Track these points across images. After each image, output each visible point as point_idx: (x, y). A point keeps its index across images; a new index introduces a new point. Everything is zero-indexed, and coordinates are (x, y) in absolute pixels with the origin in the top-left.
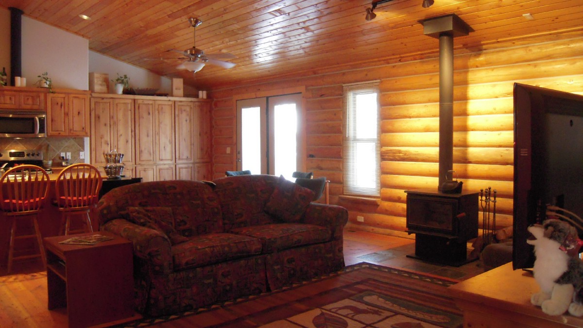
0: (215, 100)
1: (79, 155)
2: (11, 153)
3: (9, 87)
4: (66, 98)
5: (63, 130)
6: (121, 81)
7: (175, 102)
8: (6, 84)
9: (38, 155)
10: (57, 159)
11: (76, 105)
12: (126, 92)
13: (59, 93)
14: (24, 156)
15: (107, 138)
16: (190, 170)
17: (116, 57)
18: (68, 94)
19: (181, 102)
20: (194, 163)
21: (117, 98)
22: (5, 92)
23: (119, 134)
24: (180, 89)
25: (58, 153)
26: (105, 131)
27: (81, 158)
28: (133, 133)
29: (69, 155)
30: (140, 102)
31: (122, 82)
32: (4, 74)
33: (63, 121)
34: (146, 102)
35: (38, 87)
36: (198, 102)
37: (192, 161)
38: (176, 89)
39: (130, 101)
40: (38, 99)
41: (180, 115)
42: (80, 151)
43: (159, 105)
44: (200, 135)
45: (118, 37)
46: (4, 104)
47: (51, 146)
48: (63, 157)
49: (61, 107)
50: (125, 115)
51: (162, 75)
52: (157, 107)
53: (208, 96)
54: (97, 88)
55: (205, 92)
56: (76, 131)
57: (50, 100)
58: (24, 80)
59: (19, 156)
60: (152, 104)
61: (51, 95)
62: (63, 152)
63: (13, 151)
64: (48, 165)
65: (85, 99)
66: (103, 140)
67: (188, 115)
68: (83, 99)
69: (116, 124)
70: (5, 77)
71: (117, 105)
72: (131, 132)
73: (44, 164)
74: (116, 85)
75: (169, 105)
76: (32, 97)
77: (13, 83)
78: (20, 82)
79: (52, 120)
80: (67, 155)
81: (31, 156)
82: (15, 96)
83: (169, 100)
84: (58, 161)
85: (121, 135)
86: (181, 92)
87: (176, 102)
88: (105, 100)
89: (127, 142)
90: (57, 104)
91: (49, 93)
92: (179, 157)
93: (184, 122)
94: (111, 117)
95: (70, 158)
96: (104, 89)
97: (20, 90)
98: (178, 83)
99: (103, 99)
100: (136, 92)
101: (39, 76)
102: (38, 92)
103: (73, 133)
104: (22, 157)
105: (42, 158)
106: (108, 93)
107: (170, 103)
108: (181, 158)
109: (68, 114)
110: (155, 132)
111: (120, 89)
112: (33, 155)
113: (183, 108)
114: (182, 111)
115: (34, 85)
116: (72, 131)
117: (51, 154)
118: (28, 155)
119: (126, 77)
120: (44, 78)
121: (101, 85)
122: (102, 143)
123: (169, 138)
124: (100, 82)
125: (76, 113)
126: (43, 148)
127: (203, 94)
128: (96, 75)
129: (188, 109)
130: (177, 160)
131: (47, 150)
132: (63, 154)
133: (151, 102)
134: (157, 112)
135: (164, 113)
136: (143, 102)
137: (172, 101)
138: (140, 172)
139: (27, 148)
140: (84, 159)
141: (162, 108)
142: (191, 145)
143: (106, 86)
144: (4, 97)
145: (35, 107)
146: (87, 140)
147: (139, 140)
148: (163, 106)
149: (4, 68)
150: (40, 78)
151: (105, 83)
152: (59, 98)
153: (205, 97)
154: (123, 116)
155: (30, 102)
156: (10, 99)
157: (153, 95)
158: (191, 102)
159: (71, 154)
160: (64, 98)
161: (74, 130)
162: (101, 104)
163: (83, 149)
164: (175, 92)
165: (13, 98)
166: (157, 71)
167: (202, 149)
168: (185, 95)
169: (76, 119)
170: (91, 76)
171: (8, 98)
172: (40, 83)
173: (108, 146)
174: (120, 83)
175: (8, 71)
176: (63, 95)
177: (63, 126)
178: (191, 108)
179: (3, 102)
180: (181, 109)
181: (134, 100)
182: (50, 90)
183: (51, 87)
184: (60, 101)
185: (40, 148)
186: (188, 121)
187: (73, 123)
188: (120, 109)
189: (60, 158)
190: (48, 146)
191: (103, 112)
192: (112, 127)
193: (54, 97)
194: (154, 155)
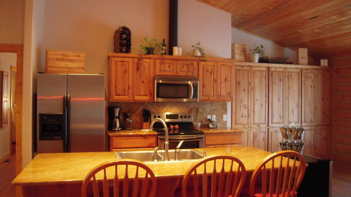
0: (335, 68)
1: (222, 117)
2: (167, 115)
3: (167, 56)
4: (215, 67)
5: (212, 95)
6: (258, 50)
7: (301, 69)
8: (165, 54)
9: (189, 117)
10: (205, 120)
11: (224, 72)
12: (261, 60)
13: (209, 61)
14: (178, 118)
15: (245, 102)
16: (313, 132)
17: (248, 30)
18: (217, 62)
19: (306, 69)
20: (316, 126)
21: (255, 66)
22: (165, 61)
23: (255, 99)
24: (305, 58)
25: (205, 115)
26: (243, 96)
27: (225, 120)
28: (267, 98)
29: (214, 118)
30: (273, 69)
31: (259, 52)
32: (164, 45)
33: (212, 87)
34: (278, 70)
35: (192, 56)
36: (321, 69)
37: (315, 124)
38: (302, 58)
39: (264, 69)
40: (192, 67)
41: (306, 81)
42: (223, 114)
43: (289, 72)
44: (322, 99)
45: (263, 8)
46: (164, 71)
47: (200, 110)
48: (209, 119)
49: (211, 74)
50: (260, 81)
51: (285, 46)
52: (287, 75)
53: (329, 64)
54: (237, 57)
55: (326, 61)
56: (223, 96)
57: (202, 67)
58: (181, 49)
59: (174, 118)
60: (283, 72)
61: (203, 63)
62: (209, 114)
63: (168, 113)
64: (198, 126)
65: (231, 67)
66: (242, 104)
67: (312, 81)
68: (229, 66)
69: (253, 89)
70: (164, 48)
71: (254, 72)
72: (265, 97)
73: (194, 125)
74: (253, 54)
75: (296, 72)
76: (186, 65)
77: (171, 52)
78: (177, 51)
79: (203, 86)
80: (213, 117)
81: (184, 118)
82: (173, 64)
83: (297, 68)
84: (205, 122)
85: (257, 100)
86: (306, 61)
87: (303, 70)
88: (244, 68)
89: (262, 105)
90: (208, 71)
91: (202, 61)
92: (305, 120)
93: (310, 88)
94: (249, 84)
95: (215, 120)
96: (243, 58)
97: (177, 59)
98: (303, 52)
99: (242, 67)
100: (270, 61)
101: (193, 46)
102: (192, 60)
103: (220, 98)
104: (177, 119)
105: (192, 120)
106: (246, 61)
107: (298, 70)
108: (306, 121)
109: (216, 81)
110: (285, 97)
111: (257, 57)
112: (185, 117)
113: (308, 75)
114: (307, 78)
115: (188, 54)
116: (220, 97)
117: (200, 117)
118: (181, 117)
119: (262, 47)
120: (197, 48)
121: (240, 55)
122: (241, 107)
123: (296, 103)
124: (239, 52)
125: (223, 79)
126: (193, 111)
127: (324, 63)
128: (236, 46)
129: (312, 76)
130: (303, 122)
131: (197, 112)
132: (209, 117)
133: (282, 70)
134: (287, 79)
135: (293, 79)
136: (275, 69)
137: (299, 69)
138: (272, 132)
139: (180, 111)
140: (226, 122)
141: (291, 75)
142: (314, 109)
143: (244, 56)
144: (164, 65)
145: (190, 74)
146: (229, 104)
147: (272, 104)
148: (292, 73)
149: (164, 40)
150: (193, 48)
151: (243, 53)
152: (209, 65)
153: (326, 65)
154: (259, 83)
155: (185, 69)
156: (169, 66)
157: (283, 63)
158: (315, 69)
159: (216, 117)
160: (214, 66)
161: (222, 95)
162: (241, 71)
163: (226, 113)
164: (301, 60)
165: (171, 66)
166: (281, 43)
167: (324, 113)
168: (309, 64)
169: (223, 85)
170: (233, 46)
171: (167, 66)
172: (193, 52)
173: (246, 109)
174: (257, 52)
175: (167, 42)
176: (213, 64)
177: (212, 91)
178: (315, 75)
179: (163, 70)
180: (307, 76)
181: (268, 68)
182: (202, 59)
183: (204, 56)
184: (210, 68)
185: (190, 111)
186: (313, 87)
187: (221, 89)
188: (256, 76)
189: (206, 120)
190: (198, 109)
191: (242, 79)
192: (250, 92)
193: (204, 65)
194: (284, 118)
